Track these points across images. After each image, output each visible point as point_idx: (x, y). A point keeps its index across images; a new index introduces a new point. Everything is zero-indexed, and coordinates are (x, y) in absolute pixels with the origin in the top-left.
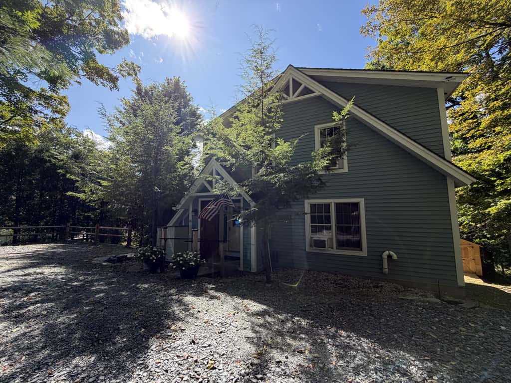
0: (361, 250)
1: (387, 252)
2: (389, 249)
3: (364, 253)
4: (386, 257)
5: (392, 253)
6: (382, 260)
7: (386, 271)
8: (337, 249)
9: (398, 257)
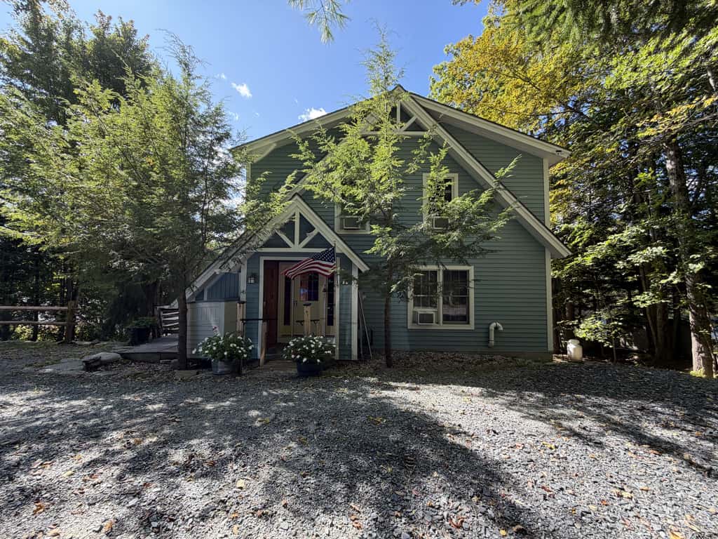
0: (468, 323)
1: (495, 324)
2: (496, 321)
3: (471, 326)
4: (493, 329)
5: (498, 324)
6: (488, 332)
7: (493, 343)
8: (443, 323)
9: (504, 328)
